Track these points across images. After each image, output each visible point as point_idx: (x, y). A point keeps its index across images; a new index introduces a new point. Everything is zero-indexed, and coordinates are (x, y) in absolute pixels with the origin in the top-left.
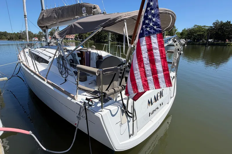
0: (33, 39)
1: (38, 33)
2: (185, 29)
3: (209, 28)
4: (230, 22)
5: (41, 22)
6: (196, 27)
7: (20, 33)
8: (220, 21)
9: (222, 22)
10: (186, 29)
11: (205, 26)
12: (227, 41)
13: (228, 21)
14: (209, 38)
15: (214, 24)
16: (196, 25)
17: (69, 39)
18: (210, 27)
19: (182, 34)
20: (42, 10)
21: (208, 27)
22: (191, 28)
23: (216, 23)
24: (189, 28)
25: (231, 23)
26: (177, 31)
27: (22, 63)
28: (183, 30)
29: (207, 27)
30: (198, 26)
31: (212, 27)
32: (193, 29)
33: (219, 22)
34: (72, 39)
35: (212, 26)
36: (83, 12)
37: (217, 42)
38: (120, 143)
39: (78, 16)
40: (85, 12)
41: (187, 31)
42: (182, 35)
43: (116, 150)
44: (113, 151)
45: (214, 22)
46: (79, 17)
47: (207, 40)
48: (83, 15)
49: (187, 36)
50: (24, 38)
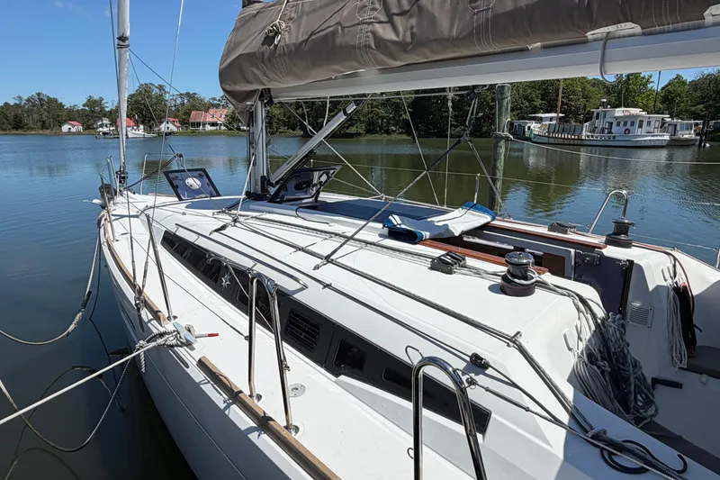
0: (65, 128)
1: (84, 106)
5: (250, 70)
7: (16, 104)
17: (204, 125)
34: (213, 124)
49: (701, 106)
50: (31, 125)
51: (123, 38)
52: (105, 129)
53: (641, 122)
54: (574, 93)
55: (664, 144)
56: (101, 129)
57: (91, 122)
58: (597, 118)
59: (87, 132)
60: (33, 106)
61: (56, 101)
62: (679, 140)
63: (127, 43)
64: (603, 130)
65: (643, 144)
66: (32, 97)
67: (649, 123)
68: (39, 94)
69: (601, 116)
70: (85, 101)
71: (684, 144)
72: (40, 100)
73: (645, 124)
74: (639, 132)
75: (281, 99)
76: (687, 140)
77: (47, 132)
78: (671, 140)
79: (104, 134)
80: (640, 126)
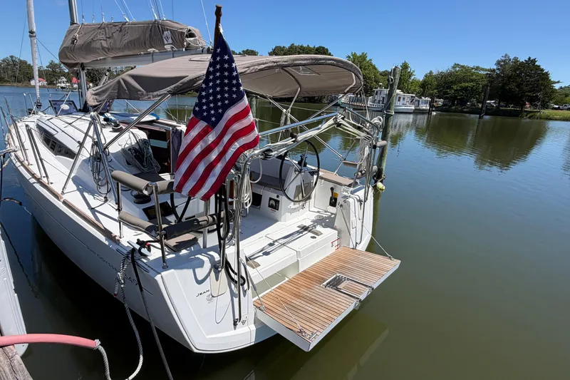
0: (33, 82)
1: (47, 67)
2: (431, 72)
3: (487, 74)
4: (534, 61)
5: (68, 54)
6: (458, 69)
8: (512, 57)
9: (516, 60)
10: (435, 73)
11: (478, 68)
12: (528, 107)
13: (530, 58)
14: (487, 97)
15: (498, 63)
16: (458, 65)
18: (491, 70)
19: (424, 85)
20: (73, 23)
21: (486, 70)
22: (445, 71)
23: (504, 61)
24: (440, 71)
25: (536, 63)
26: (412, 78)
27: (13, 154)
28: (426, 76)
29: (483, 70)
30: (463, 67)
31: (494, 70)
32: (450, 74)
33: (510, 60)
35: (495, 67)
36: (166, 42)
37: (506, 107)
38: (207, 337)
39: (153, 49)
40: (170, 41)
41: (436, 77)
42: (424, 88)
43: (196, 351)
44: (191, 352)
45: (500, 58)
46: (157, 51)
47: (483, 102)
48: (165, 47)
49: (436, 91)
50: (6, 79)
51: (31, 32)
52: (63, 85)
53: (400, 98)
54: (370, 78)
55: (412, 111)
56: (59, 85)
57: (53, 79)
58: (377, 94)
59: (50, 86)
60: (8, 64)
61: (26, 63)
62: (419, 110)
63: (34, 35)
64: (379, 101)
65: (401, 111)
66: (7, 59)
67: (404, 99)
68: (12, 57)
69: (379, 93)
70: (48, 64)
71: (422, 112)
72: (13, 61)
73: (402, 99)
74: (398, 103)
75: (89, 68)
76: (423, 110)
77: (19, 84)
78: (416, 109)
79: (62, 88)
80: (399, 100)
